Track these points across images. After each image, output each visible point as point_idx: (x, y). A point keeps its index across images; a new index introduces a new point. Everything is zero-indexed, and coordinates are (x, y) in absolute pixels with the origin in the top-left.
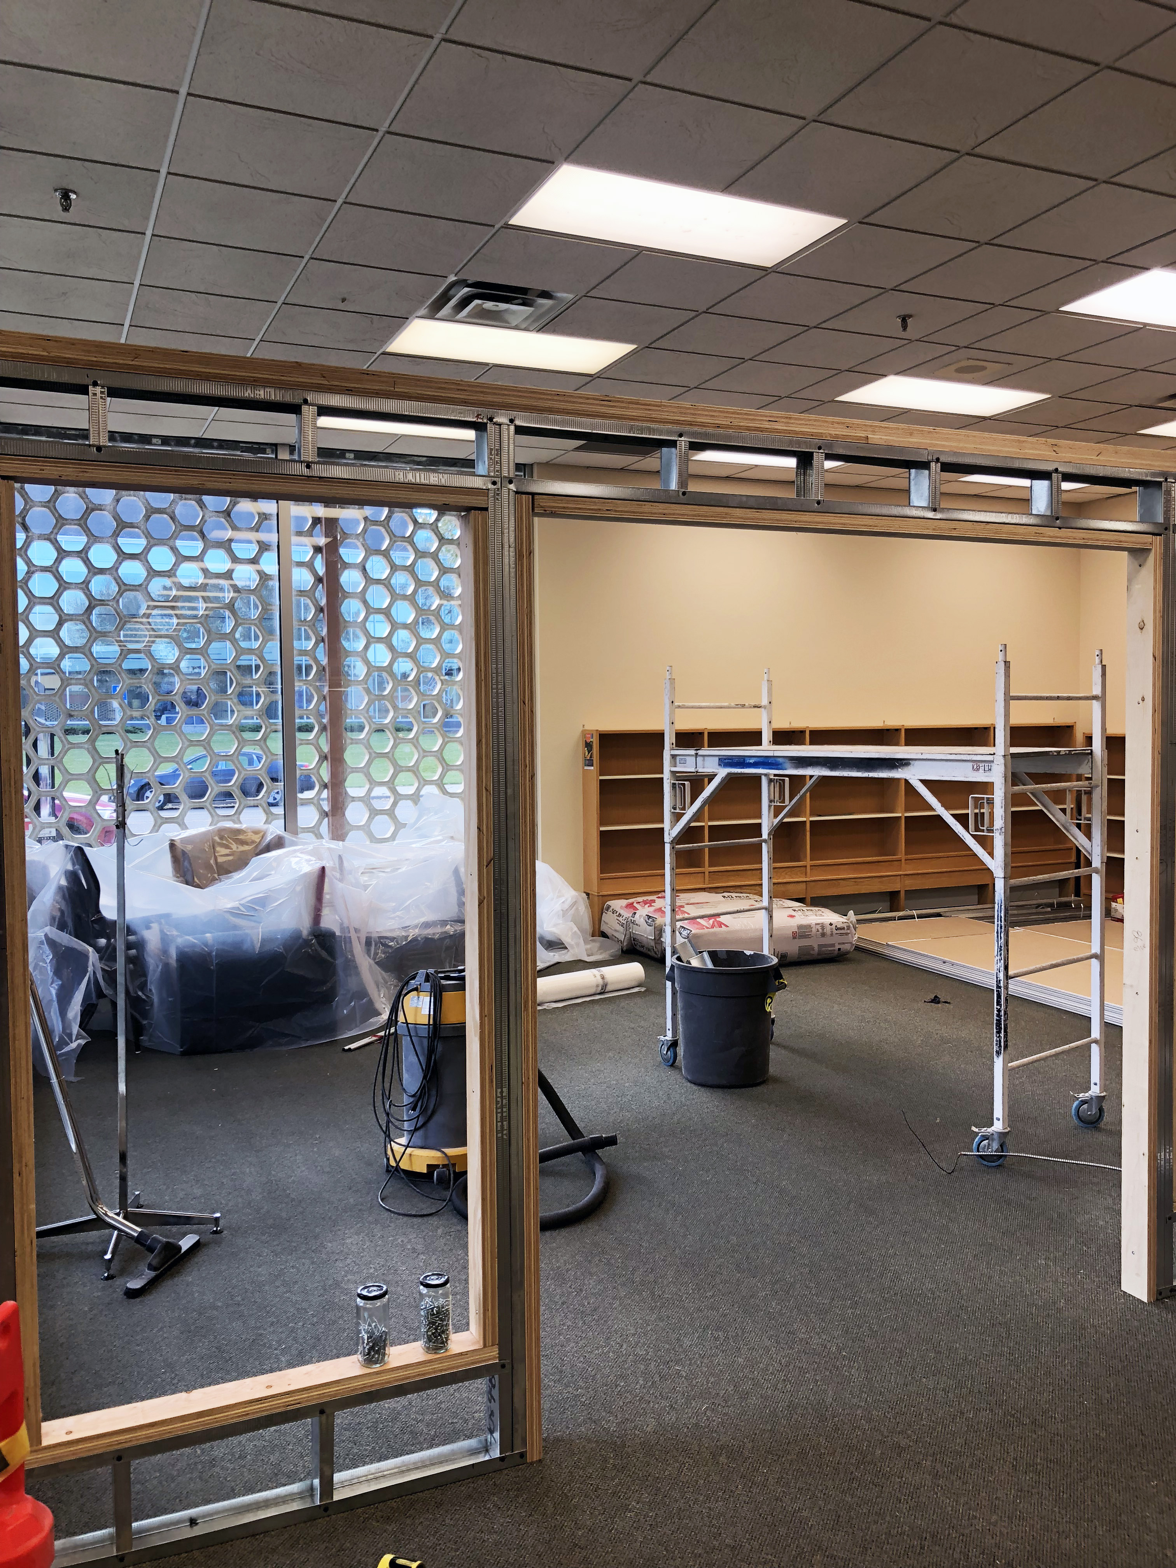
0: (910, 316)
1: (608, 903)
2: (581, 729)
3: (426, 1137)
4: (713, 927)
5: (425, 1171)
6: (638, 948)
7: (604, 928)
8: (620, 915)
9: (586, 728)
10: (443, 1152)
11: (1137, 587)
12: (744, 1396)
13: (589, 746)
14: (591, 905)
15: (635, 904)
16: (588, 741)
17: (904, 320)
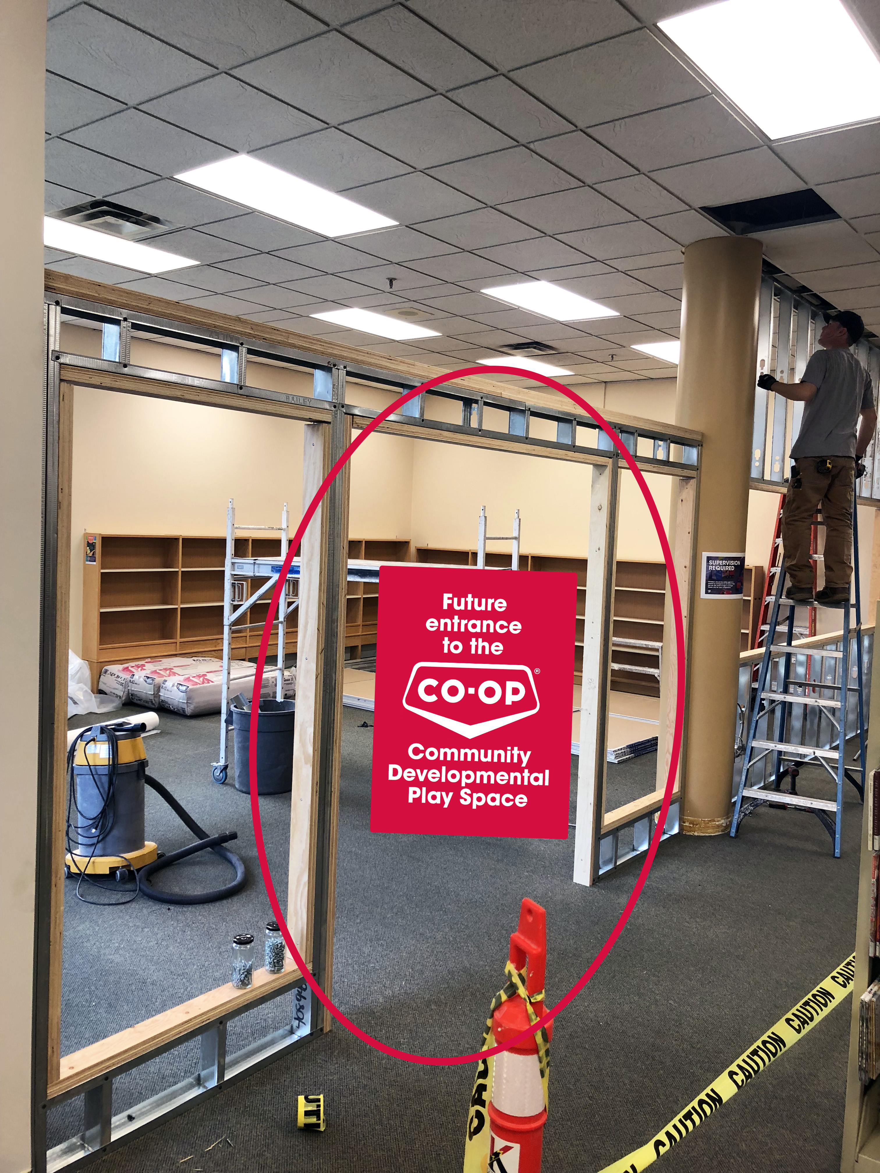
0: (395, 279)
1: (105, 668)
2: (83, 532)
3: (104, 849)
4: (203, 683)
5: (108, 873)
6: (135, 701)
7: (102, 687)
8: (118, 677)
9: (87, 531)
10: (122, 857)
11: (597, 486)
12: (422, 972)
13: (91, 546)
14: (91, 669)
15: (130, 668)
16: (91, 542)
17: (391, 281)
